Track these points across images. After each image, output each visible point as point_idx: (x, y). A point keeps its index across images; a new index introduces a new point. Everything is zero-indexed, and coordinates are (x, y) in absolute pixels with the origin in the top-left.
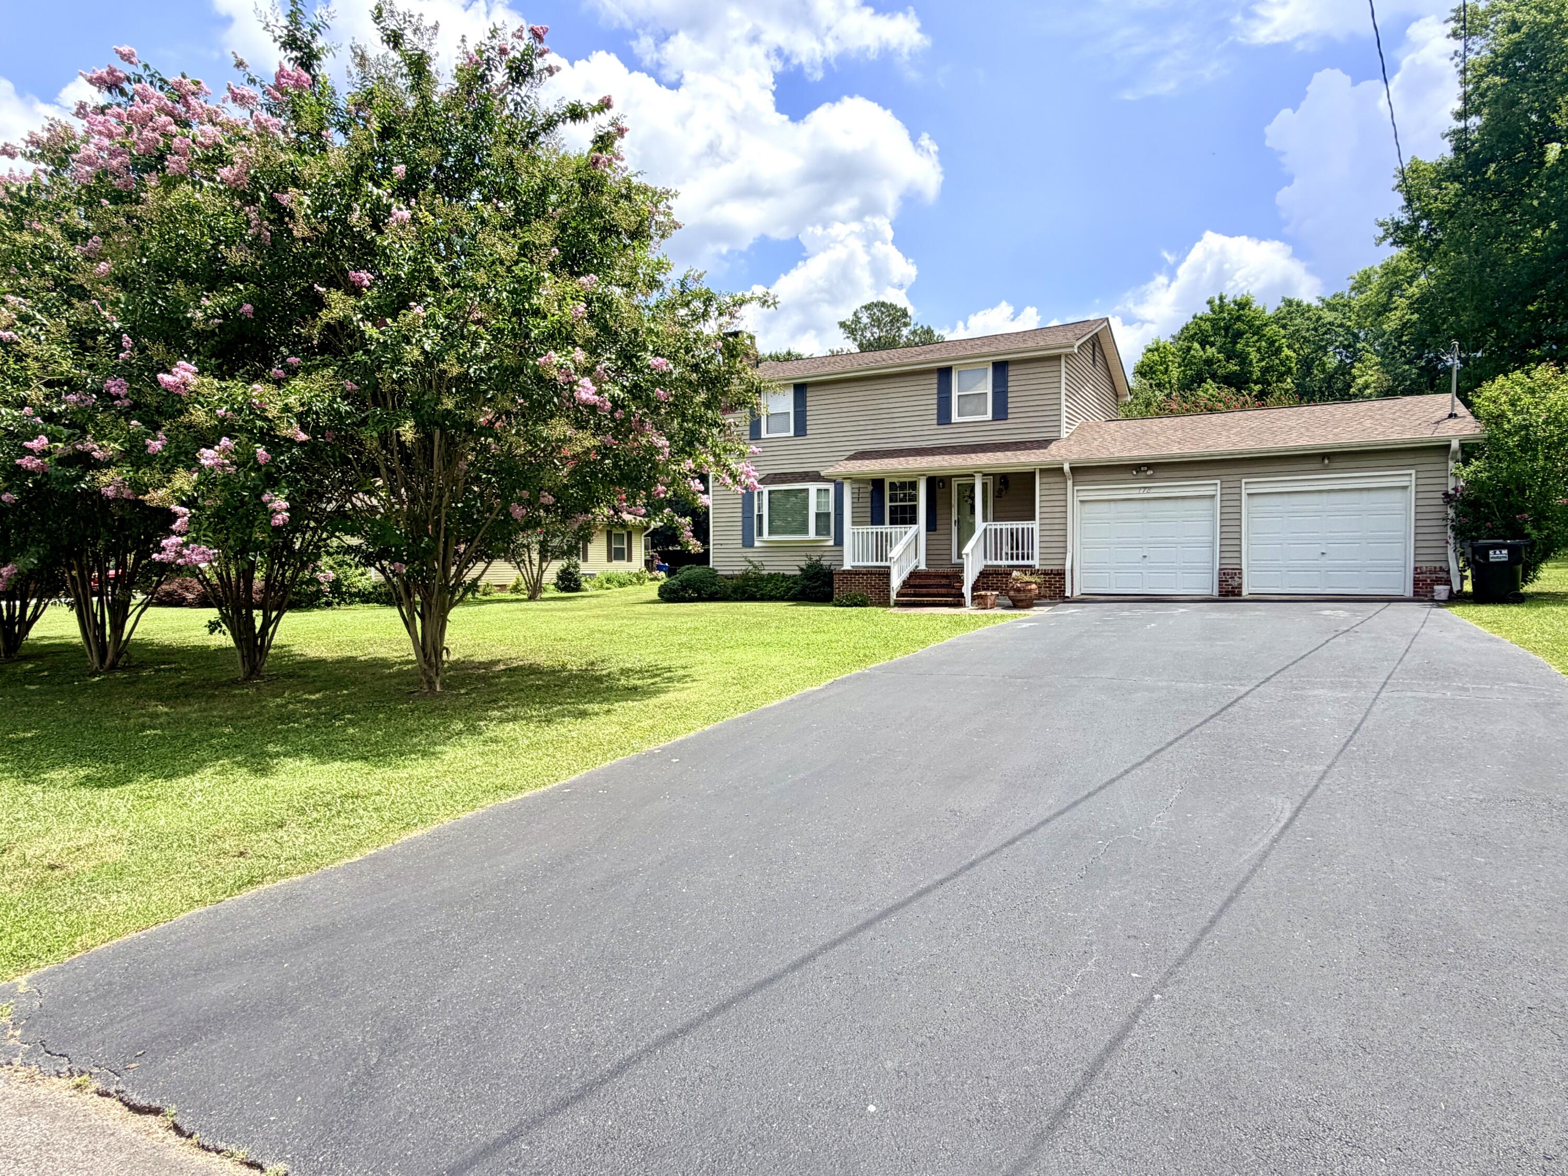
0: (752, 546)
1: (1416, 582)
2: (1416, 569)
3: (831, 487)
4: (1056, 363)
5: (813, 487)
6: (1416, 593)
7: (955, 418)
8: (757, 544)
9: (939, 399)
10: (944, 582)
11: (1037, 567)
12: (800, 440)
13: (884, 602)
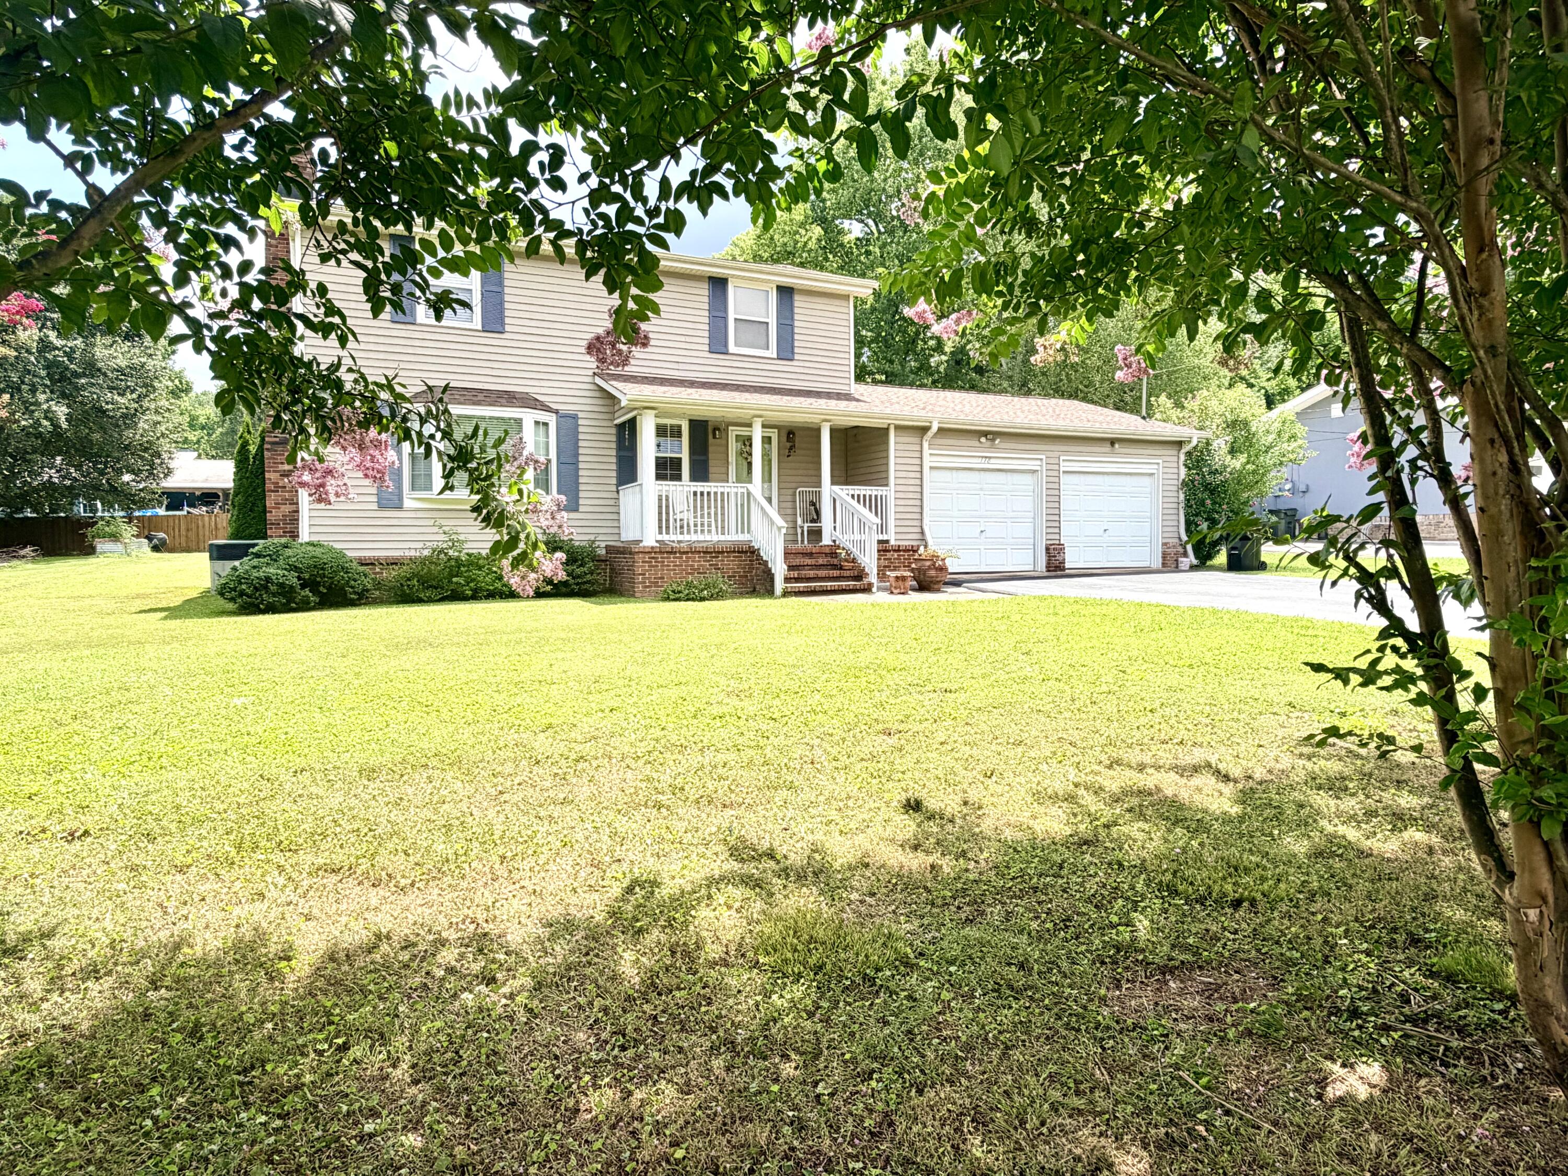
0: (399, 507)
1: (1165, 556)
2: (1164, 544)
3: (552, 419)
4: (844, 303)
5: (528, 417)
6: (1164, 565)
7: (732, 348)
8: (408, 503)
9: (712, 317)
10: (808, 561)
11: (892, 542)
12: (492, 339)
13: (769, 592)
